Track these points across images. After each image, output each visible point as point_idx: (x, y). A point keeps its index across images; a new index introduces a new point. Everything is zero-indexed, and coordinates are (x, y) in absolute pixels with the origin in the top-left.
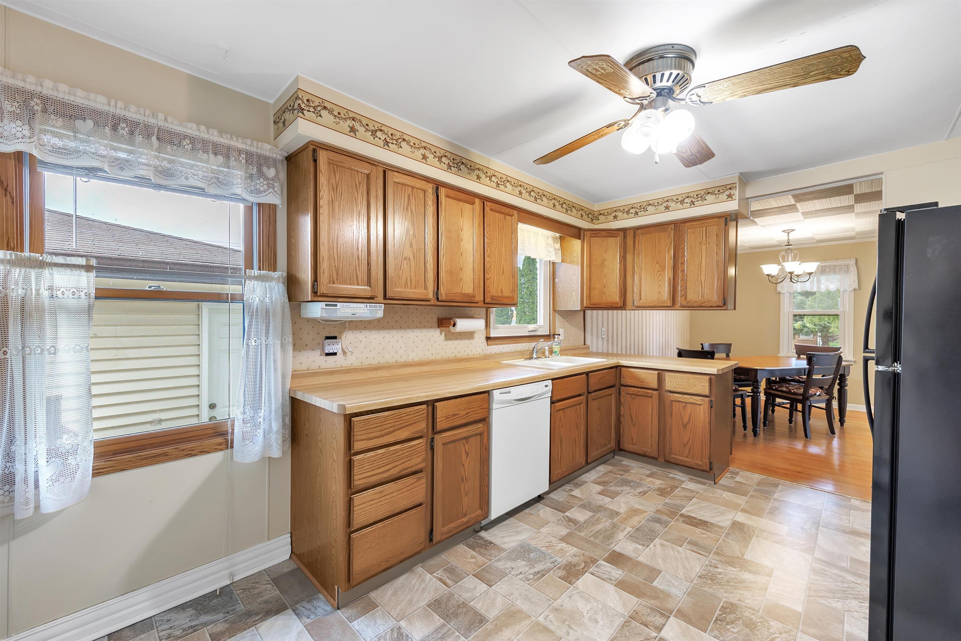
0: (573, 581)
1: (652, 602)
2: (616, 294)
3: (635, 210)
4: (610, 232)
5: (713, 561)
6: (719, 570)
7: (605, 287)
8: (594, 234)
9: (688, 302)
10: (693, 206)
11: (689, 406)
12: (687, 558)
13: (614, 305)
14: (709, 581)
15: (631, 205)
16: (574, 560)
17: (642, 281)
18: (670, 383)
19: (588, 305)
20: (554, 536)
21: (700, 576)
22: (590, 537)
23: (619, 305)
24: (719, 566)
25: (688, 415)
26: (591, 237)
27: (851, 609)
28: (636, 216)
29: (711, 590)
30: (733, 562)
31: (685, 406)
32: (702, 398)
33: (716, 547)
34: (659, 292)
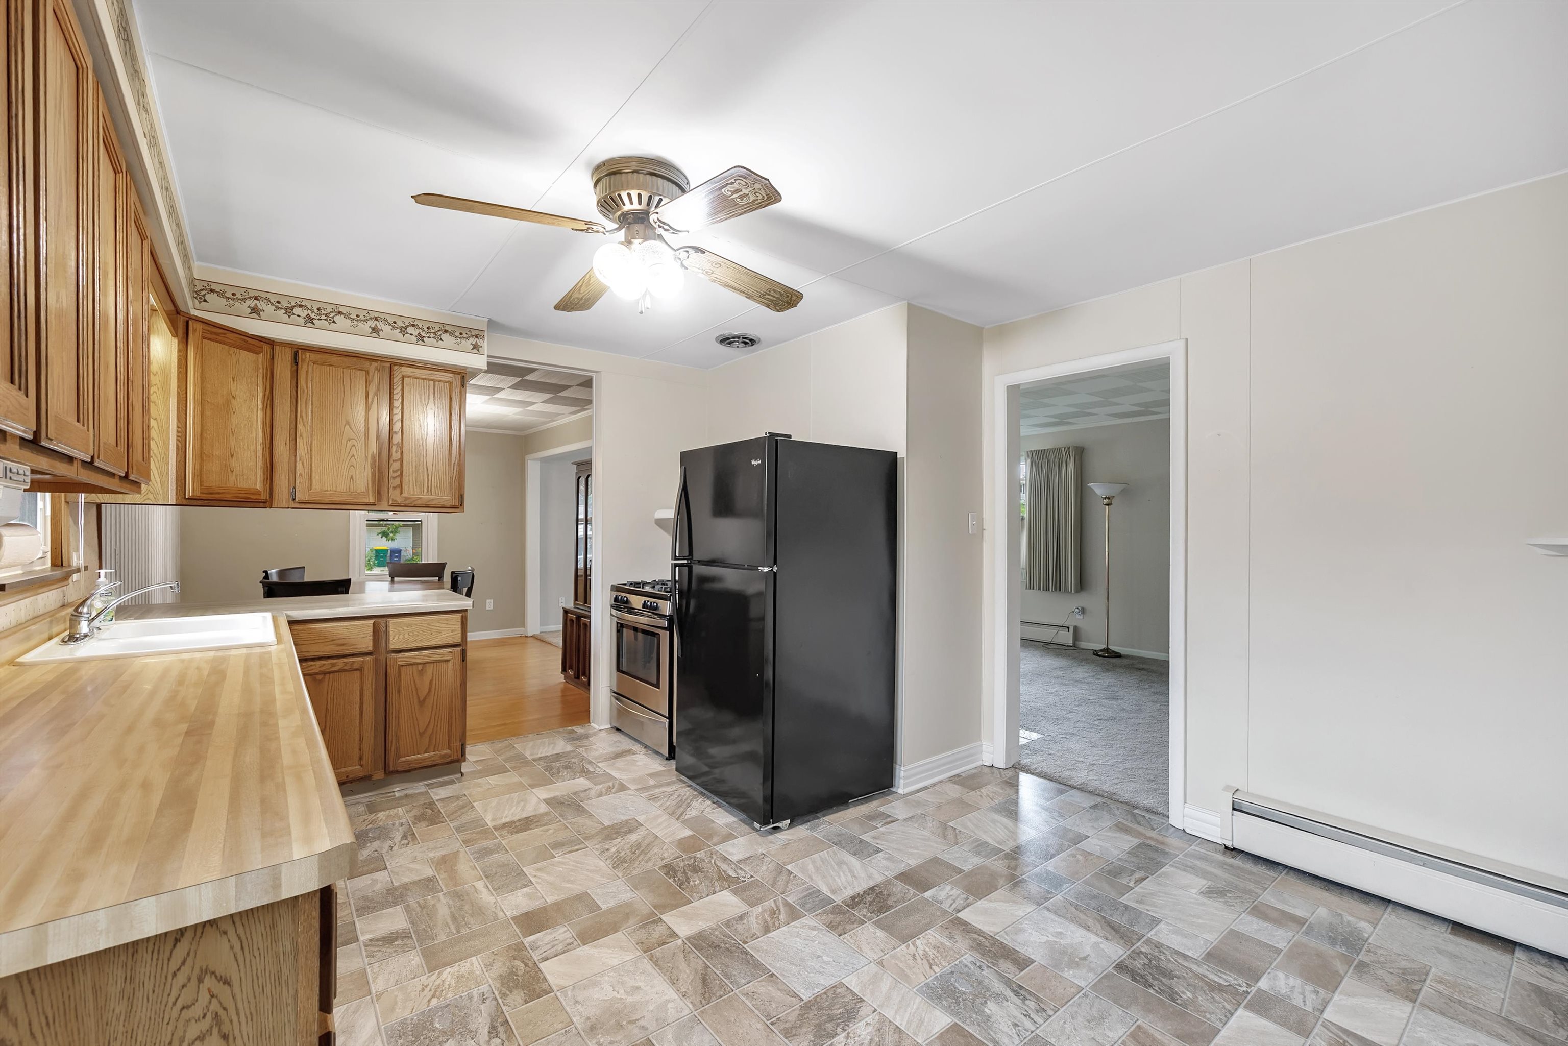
0: (545, 986)
1: (631, 924)
2: (256, 474)
3: (306, 312)
4: (246, 338)
7: (232, 456)
8: (212, 333)
9: (406, 499)
10: (420, 342)
11: (430, 669)
12: (577, 863)
13: (252, 497)
15: (298, 300)
16: (500, 968)
17: (314, 453)
18: (398, 637)
19: (198, 494)
20: (410, 976)
21: (614, 868)
22: (458, 932)
23: (263, 497)
25: (427, 682)
26: (204, 338)
28: (308, 325)
31: (422, 670)
32: (450, 650)
34: (352, 477)
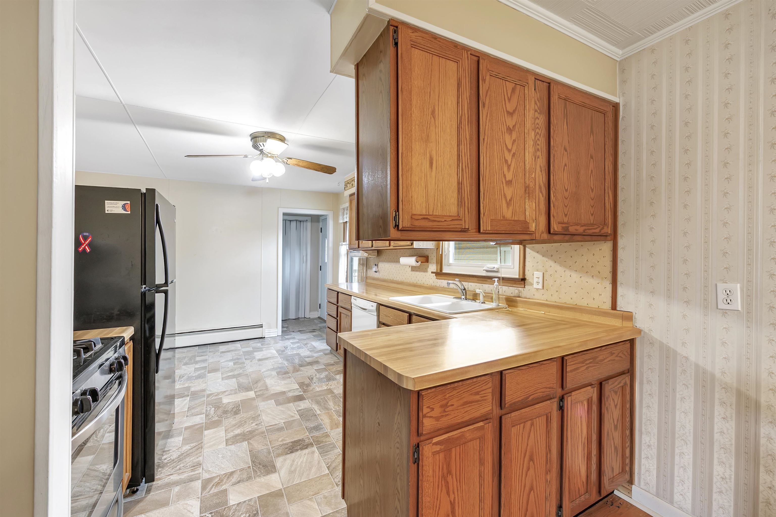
0: (299, 384)
1: (267, 396)
5: (261, 427)
6: (254, 424)
12: (274, 419)
14: (254, 416)
21: (260, 415)
24: (256, 426)
27: (177, 450)
29: (250, 413)
30: (250, 434)
33: (267, 436)
